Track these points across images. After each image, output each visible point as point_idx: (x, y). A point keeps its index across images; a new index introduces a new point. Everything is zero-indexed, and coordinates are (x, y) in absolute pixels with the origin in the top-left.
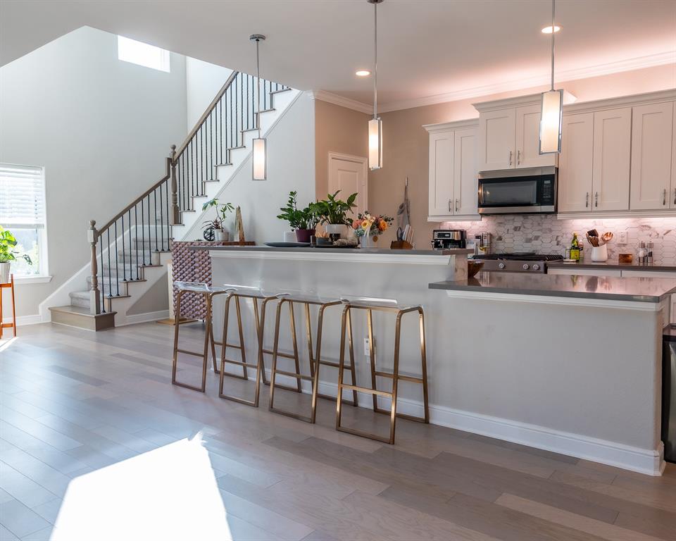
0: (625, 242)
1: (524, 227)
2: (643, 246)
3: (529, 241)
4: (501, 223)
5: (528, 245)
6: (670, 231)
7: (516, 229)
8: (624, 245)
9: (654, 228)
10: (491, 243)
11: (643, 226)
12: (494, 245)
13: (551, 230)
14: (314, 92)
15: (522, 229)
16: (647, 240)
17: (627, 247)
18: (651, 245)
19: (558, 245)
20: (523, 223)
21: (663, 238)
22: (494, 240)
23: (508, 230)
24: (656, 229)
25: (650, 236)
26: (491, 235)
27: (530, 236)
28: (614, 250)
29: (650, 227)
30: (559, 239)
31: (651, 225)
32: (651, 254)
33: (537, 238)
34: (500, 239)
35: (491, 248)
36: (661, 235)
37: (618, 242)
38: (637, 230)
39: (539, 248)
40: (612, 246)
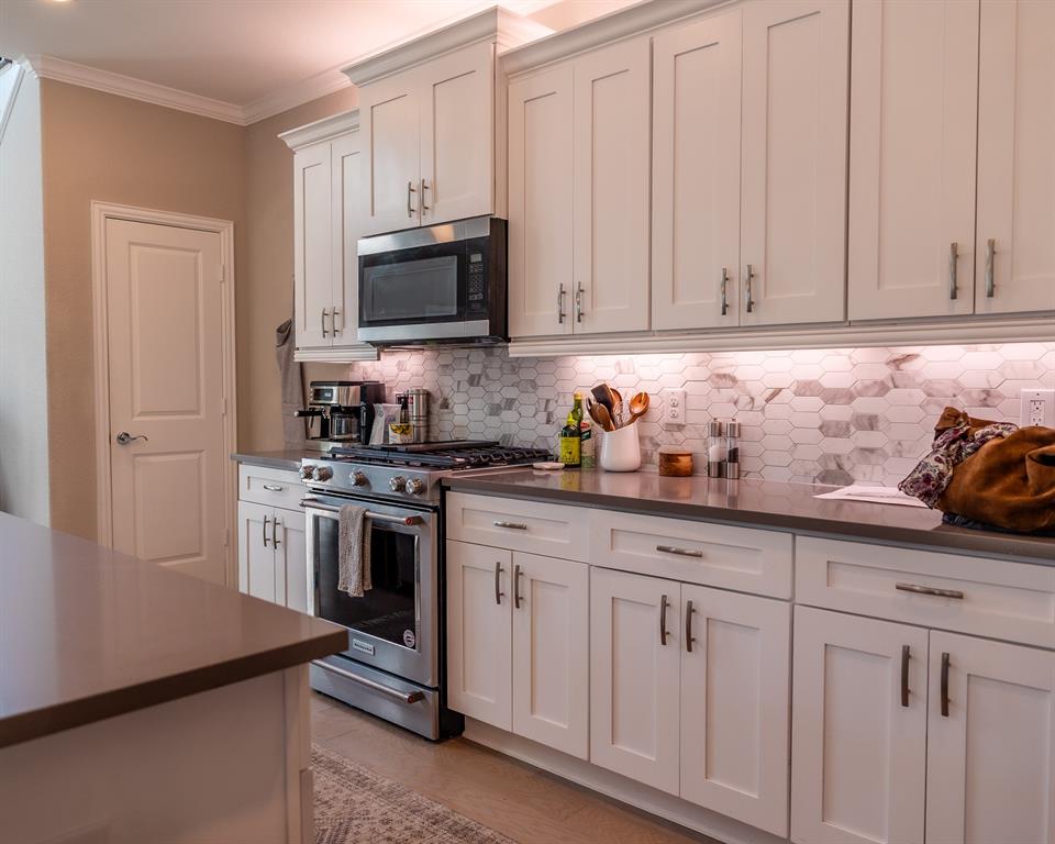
0: (680, 421)
1: (487, 376)
2: (718, 431)
3: (495, 410)
4: (446, 366)
5: (493, 421)
6: (780, 390)
7: (473, 380)
8: (680, 427)
9: (744, 382)
10: (428, 413)
11: (719, 376)
12: (435, 420)
13: (534, 384)
14: (31, 60)
15: (483, 380)
16: (725, 415)
17: (688, 432)
18: (736, 430)
19: (548, 422)
20: (485, 367)
21: (763, 409)
22: (435, 408)
23: (459, 382)
24: (749, 386)
25: (735, 403)
26: (428, 395)
27: (497, 399)
28: (657, 440)
29: (734, 380)
30: (551, 407)
31: (739, 375)
32: (734, 455)
33: (510, 403)
34: (445, 405)
35: (428, 426)
36: (760, 401)
37: (667, 419)
38: (707, 386)
39: (513, 429)
40: (654, 429)
